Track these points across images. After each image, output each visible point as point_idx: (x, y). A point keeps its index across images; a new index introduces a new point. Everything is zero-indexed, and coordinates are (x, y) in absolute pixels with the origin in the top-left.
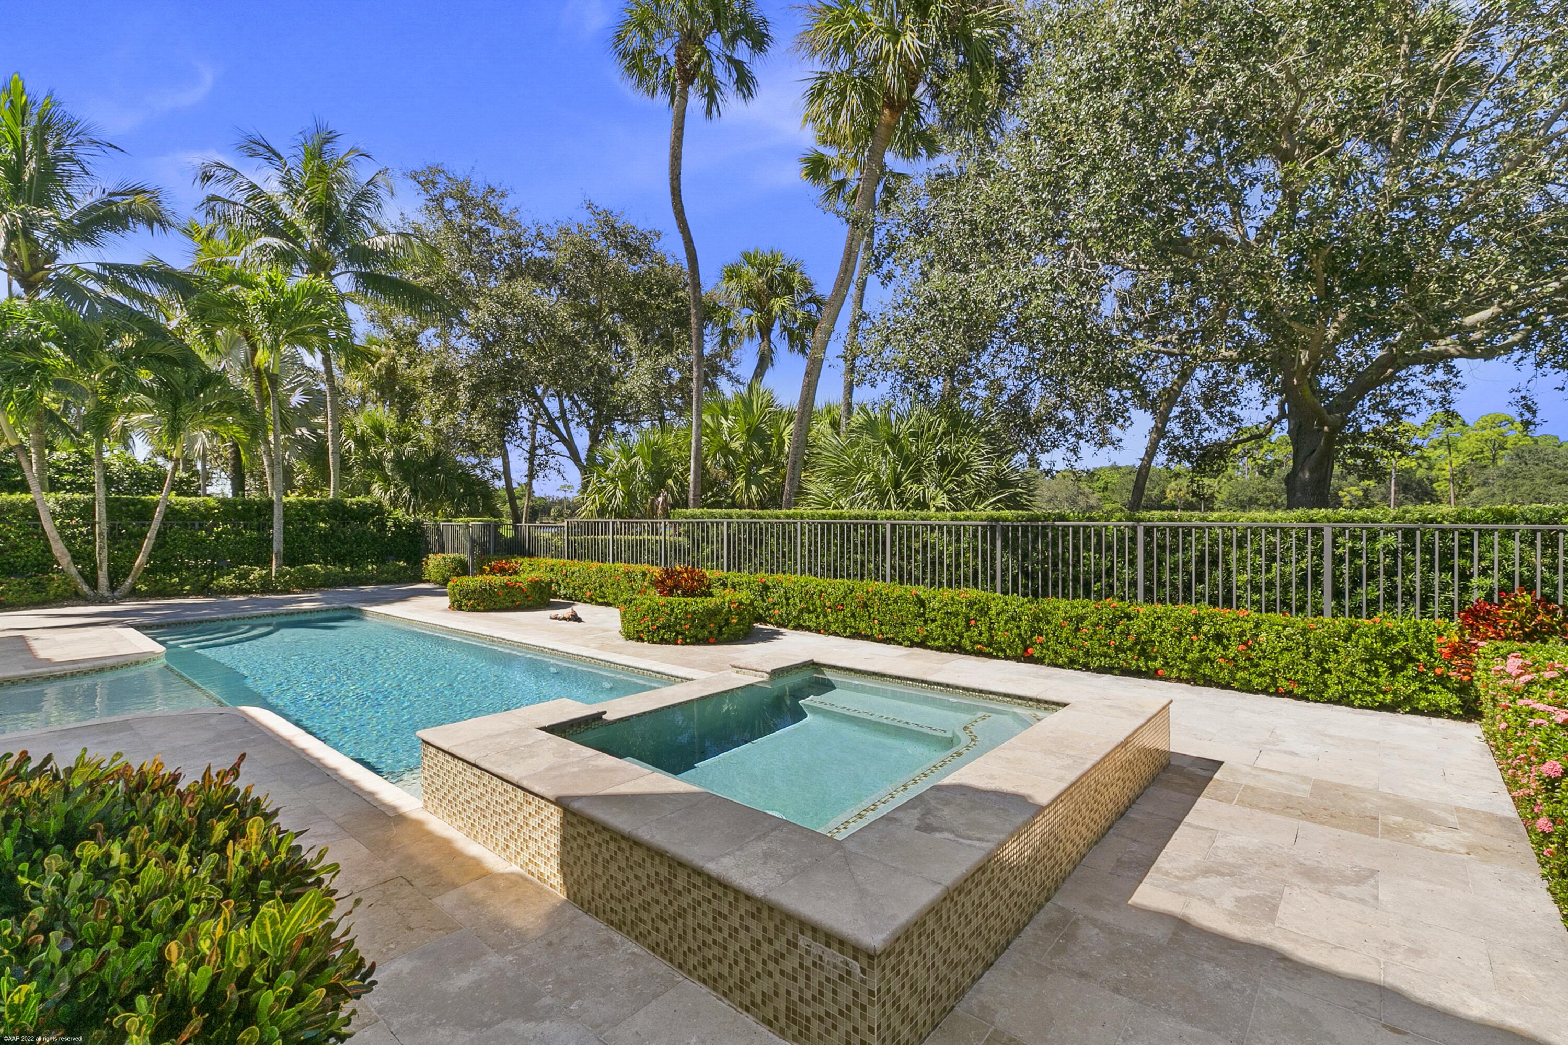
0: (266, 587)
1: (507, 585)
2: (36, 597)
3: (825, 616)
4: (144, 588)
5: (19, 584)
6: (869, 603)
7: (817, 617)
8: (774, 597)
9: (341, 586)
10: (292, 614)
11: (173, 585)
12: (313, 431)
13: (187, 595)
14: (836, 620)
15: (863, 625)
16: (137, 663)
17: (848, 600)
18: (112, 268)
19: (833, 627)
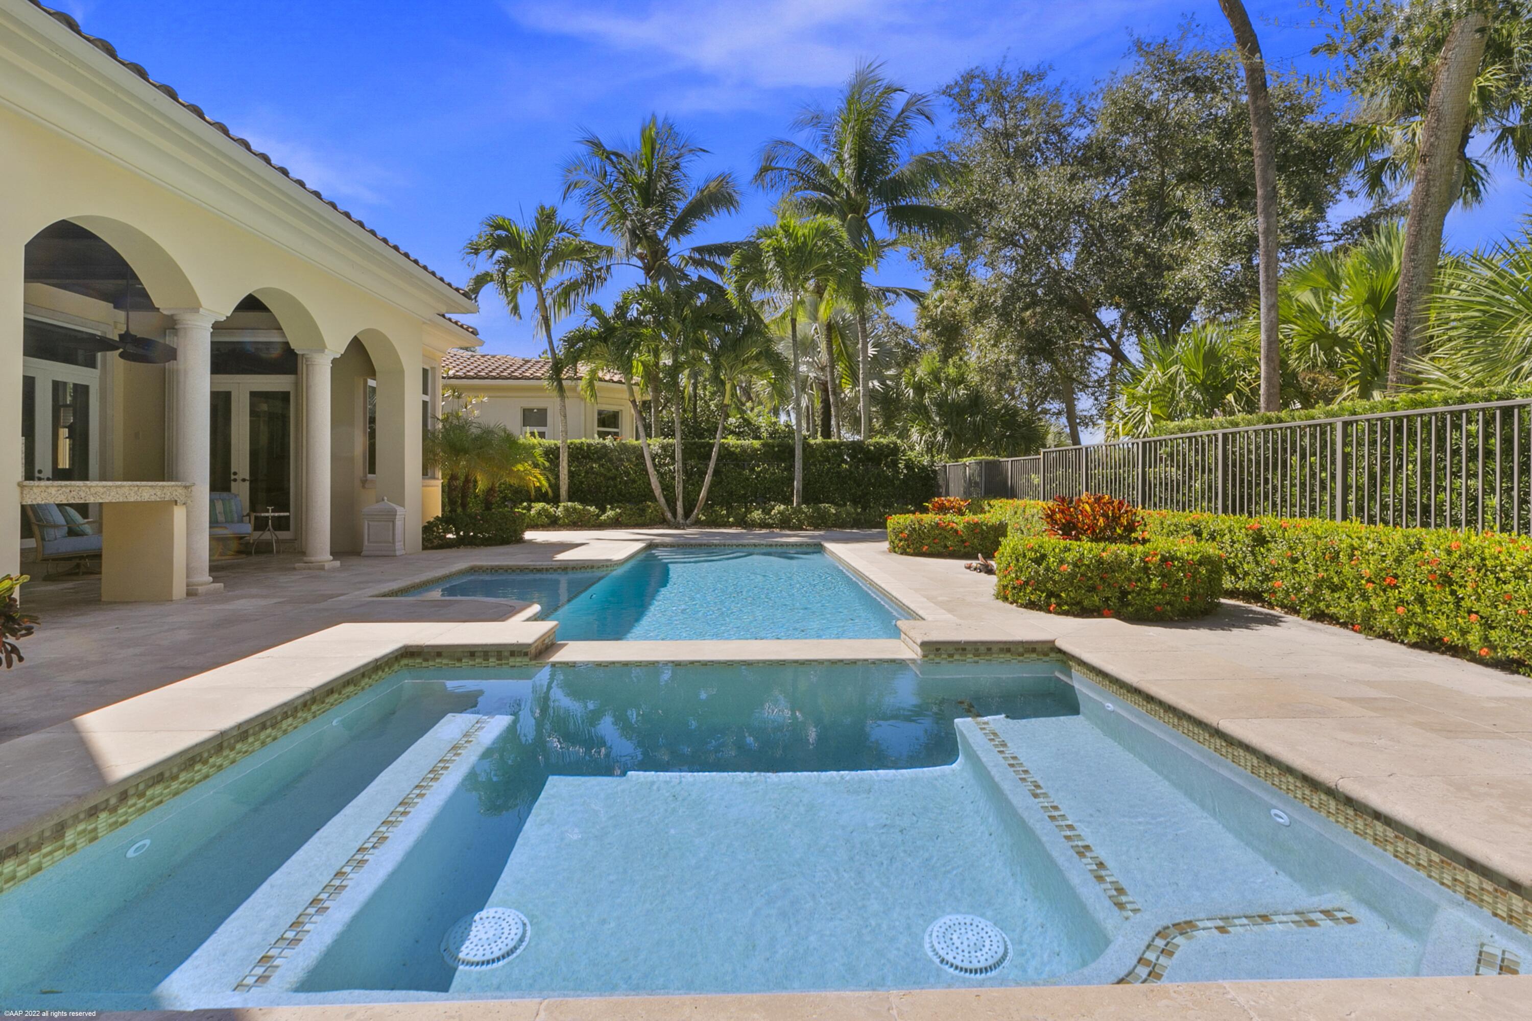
0: (785, 523)
1: (938, 524)
2: (640, 521)
3: (1365, 597)
4: (704, 518)
5: (631, 509)
6: (1455, 575)
7: (1349, 599)
8: (1276, 554)
9: (852, 527)
10: (771, 546)
11: (722, 516)
12: (883, 383)
13: (731, 526)
14: (1386, 606)
15: (1441, 624)
16: (592, 567)
17: (1407, 566)
18: (699, 250)
19: (1382, 621)
